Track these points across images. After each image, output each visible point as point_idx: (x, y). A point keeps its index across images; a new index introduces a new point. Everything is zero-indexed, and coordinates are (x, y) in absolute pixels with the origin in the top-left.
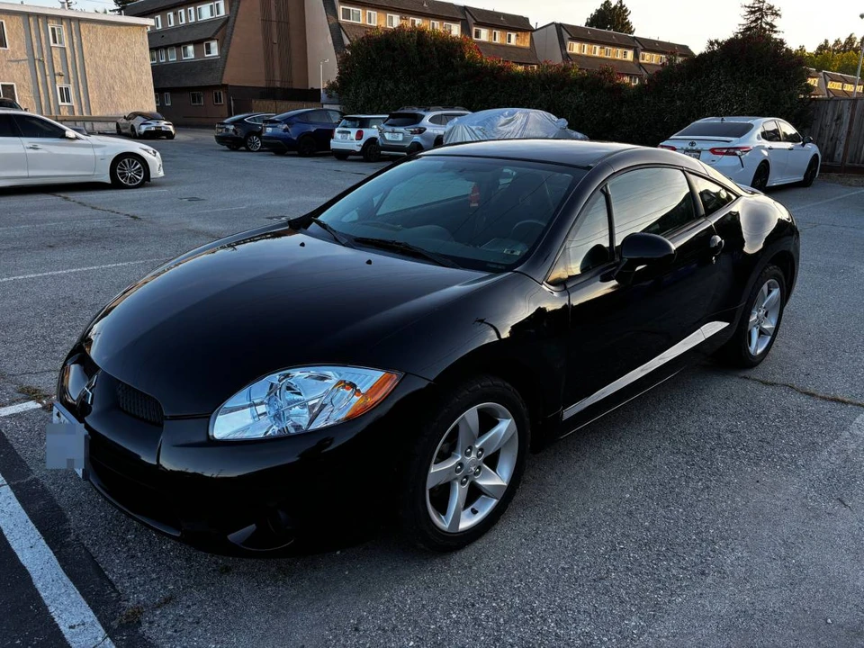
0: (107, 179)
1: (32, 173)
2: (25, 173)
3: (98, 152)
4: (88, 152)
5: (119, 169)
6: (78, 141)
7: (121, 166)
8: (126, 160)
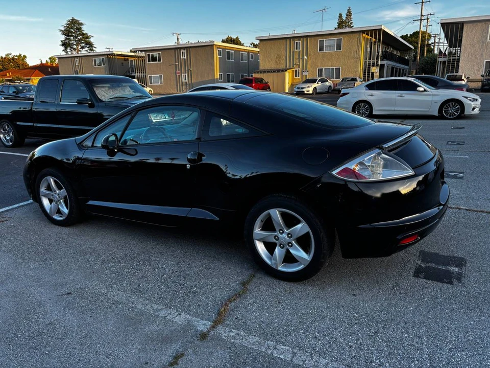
0: (436, 114)
1: (396, 109)
2: (393, 109)
3: (435, 98)
4: (429, 98)
5: (445, 108)
6: (426, 93)
7: (446, 106)
8: (451, 103)
